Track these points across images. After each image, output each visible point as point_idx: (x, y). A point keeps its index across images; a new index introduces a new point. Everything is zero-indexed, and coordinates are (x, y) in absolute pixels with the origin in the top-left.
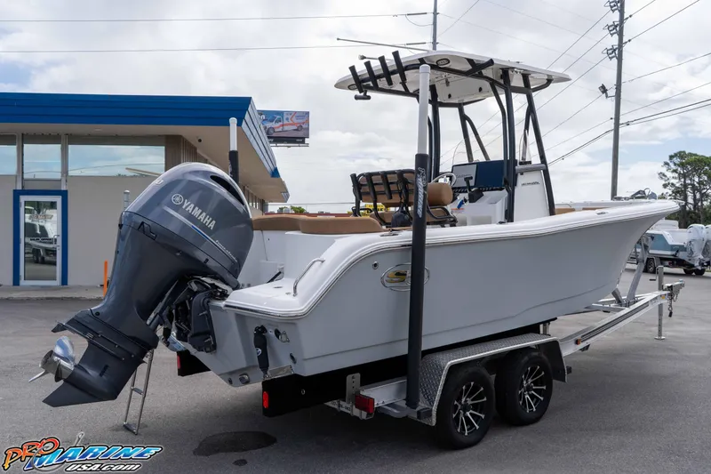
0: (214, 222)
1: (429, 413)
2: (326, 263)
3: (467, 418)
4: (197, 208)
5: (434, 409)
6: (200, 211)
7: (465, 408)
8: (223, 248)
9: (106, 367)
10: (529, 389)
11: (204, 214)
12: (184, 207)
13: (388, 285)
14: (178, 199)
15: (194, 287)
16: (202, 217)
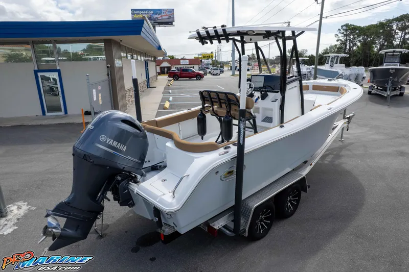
0: (125, 147)
1: (245, 232)
2: (190, 177)
3: (262, 225)
4: (115, 142)
5: (247, 229)
6: (117, 143)
7: (261, 221)
8: (132, 159)
9: (78, 226)
10: (290, 201)
11: (119, 144)
12: (107, 142)
13: (224, 179)
14: (103, 138)
15: (119, 178)
16: (118, 146)
